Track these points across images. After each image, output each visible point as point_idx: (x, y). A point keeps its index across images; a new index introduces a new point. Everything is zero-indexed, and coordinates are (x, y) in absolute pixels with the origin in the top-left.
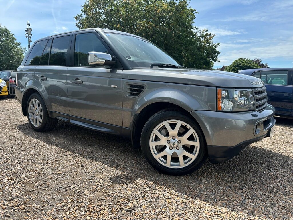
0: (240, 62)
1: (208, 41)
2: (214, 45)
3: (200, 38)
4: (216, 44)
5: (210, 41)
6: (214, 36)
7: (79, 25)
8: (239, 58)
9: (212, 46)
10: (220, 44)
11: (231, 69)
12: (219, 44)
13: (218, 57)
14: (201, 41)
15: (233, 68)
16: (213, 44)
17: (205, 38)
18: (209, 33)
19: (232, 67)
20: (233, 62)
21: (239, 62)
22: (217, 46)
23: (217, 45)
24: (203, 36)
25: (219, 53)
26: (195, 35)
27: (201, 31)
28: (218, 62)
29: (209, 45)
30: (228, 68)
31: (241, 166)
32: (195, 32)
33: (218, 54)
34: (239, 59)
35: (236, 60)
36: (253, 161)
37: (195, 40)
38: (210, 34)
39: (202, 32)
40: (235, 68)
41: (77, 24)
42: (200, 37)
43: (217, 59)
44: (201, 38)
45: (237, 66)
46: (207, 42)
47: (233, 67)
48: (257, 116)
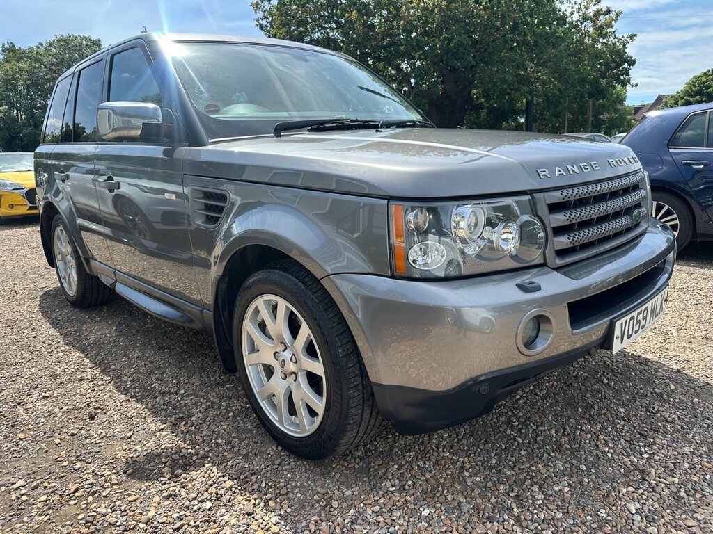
0: (707, 81)
1: (601, 32)
2: (620, 39)
3: (579, 24)
4: (625, 36)
5: (609, 30)
6: (618, 15)
7: (264, 23)
8: (705, 71)
9: (615, 44)
10: (636, 35)
11: (680, 102)
12: (632, 37)
13: (631, 73)
14: (582, 34)
15: (686, 100)
16: (614, 38)
17: (594, 21)
18: (605, 9)
19: (682, 98)
20: (686, 83)
21: (704, 82)
22: (628, 43)
23: (628, 40)
24: (585, 18)
25: (632, 63)
26: (562, 19)
27: (580, 4)
28: (632, 86)
29: (605, 41)
30: (671, 101)
31: (543, 429)
32: (564, 10)
33: (629, 65)
34: (705, 74)
35: (695, 77)
36: (596, 407)
37: (567, 32)
38: (608, 12)
39: (583, 7)
40: (692, 99)
41: (258, 21)
42: (577, 22)
43: (629, 81)
44: (582, 23)
45: (700, 93)
46: (600, 35)
47: (685, 98)
48: (538, 288)
